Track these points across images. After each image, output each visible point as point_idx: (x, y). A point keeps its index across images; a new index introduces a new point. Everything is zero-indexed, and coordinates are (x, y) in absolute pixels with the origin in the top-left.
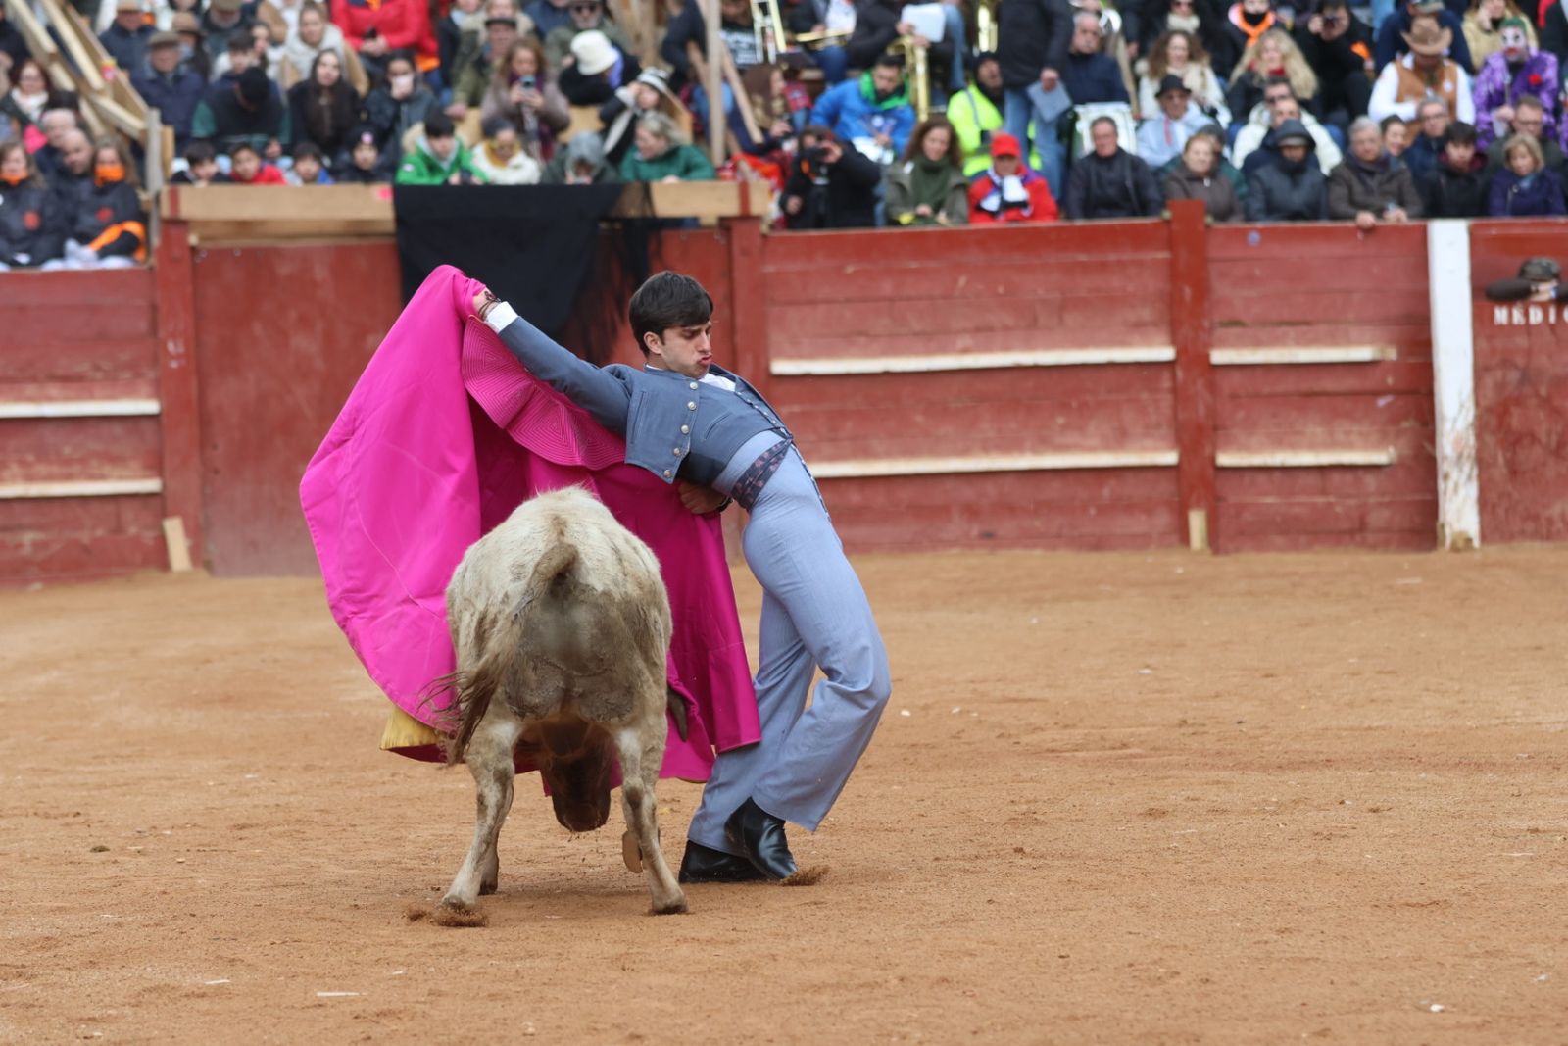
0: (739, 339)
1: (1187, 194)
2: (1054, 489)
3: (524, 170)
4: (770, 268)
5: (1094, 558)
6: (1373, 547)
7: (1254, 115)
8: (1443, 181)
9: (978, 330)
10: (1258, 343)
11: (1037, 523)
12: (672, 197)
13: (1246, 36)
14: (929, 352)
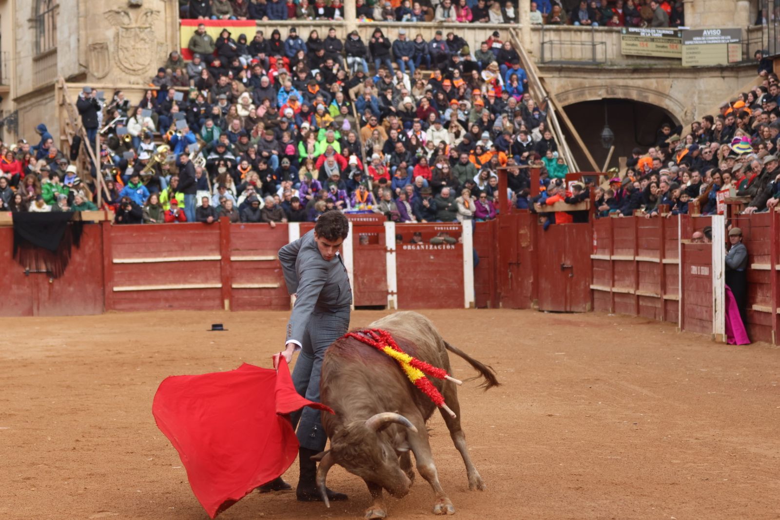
0: (105, 253)
1: (225, 215)
2: (189, 294)
3: (47, 208)
4: (113, 234)
5: (200, 312)
6: (273, 310)
7: (243, 193)
8: (291, 212)
9: (168, 251)
10: (243, 255)
11: (184, 303)
12: (87, 215)
13: (241, 173)
14: (155, 257)
